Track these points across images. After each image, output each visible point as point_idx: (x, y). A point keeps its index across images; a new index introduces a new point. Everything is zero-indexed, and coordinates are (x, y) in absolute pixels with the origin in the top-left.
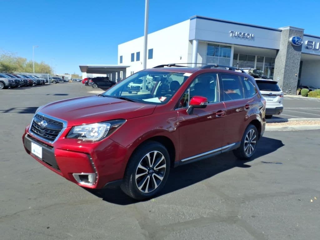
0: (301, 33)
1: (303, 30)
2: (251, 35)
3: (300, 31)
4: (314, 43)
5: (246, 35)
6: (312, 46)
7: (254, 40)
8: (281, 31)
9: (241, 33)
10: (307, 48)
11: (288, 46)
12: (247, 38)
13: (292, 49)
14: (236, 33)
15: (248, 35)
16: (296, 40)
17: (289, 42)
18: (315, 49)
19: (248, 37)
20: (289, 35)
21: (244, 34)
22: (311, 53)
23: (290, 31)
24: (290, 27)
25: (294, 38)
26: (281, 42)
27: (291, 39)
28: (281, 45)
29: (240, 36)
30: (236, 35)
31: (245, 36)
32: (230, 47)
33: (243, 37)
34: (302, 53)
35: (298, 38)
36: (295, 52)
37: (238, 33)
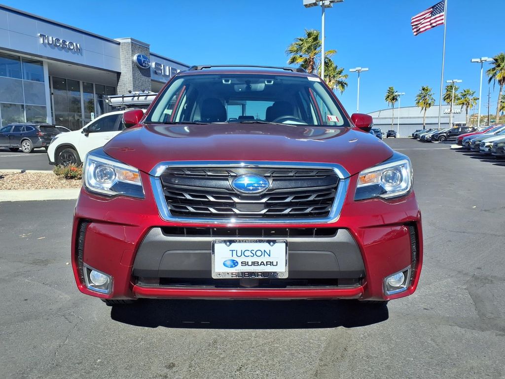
0: (146, 50)
1: (149, 45)
2: (76, 45)
3: (145, 47)
4: (162, 66)
5: (67, 43)
6: (161, 70)
7: (82, 55)
8: (119, 44)
9: (58, 40)
10: (156, 73)
11: (133, 68)
12: (70, 49)
13: (138, 73)
14: (50, 38)
15: (71, 43)
16: (143, 60)
17: (133, 62)
18: (165, 76)
19: (72, 48)
20: (132, 51)
21: (64, 42)
22: (161, 80)
23: (132, 45)
24: (132, 39)
25: (139, 56)
26: (121, 61)
27: (135, 58)
28: (122, 67)
29: (58, 45)
30: (51, 42)
31: (66, 45)
32: (41, 63)
33: (63, 48)
34: (152, 80)
35: (143, 57)
36: (144, 78)
37: (54, 39)
